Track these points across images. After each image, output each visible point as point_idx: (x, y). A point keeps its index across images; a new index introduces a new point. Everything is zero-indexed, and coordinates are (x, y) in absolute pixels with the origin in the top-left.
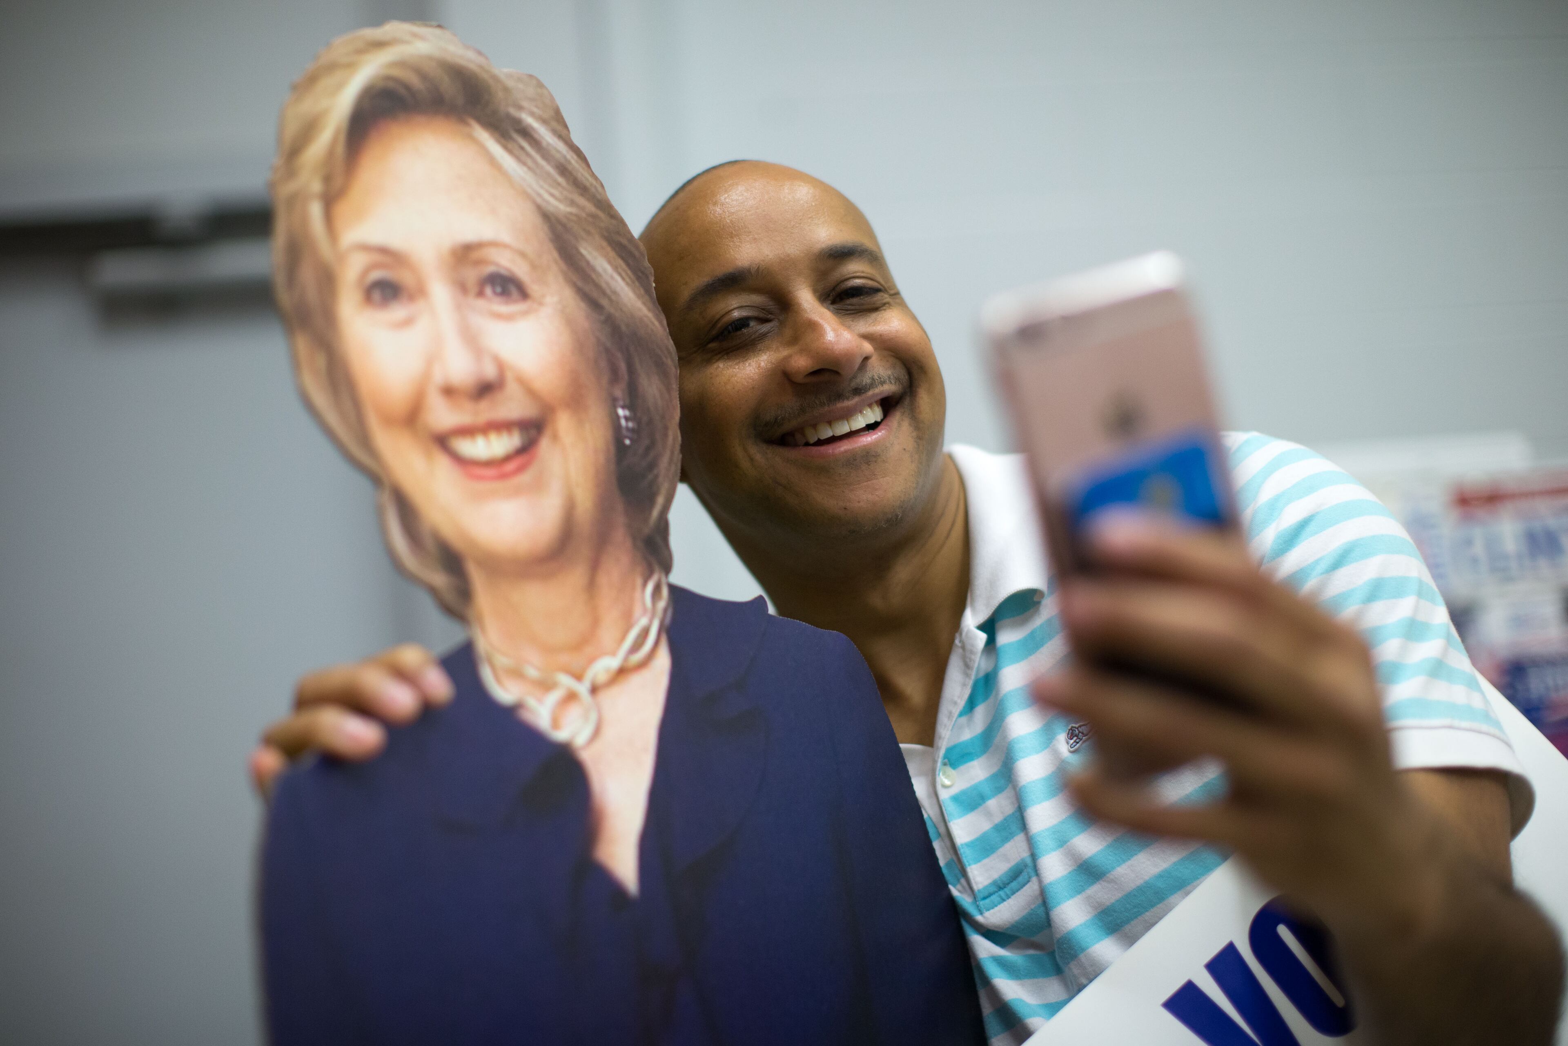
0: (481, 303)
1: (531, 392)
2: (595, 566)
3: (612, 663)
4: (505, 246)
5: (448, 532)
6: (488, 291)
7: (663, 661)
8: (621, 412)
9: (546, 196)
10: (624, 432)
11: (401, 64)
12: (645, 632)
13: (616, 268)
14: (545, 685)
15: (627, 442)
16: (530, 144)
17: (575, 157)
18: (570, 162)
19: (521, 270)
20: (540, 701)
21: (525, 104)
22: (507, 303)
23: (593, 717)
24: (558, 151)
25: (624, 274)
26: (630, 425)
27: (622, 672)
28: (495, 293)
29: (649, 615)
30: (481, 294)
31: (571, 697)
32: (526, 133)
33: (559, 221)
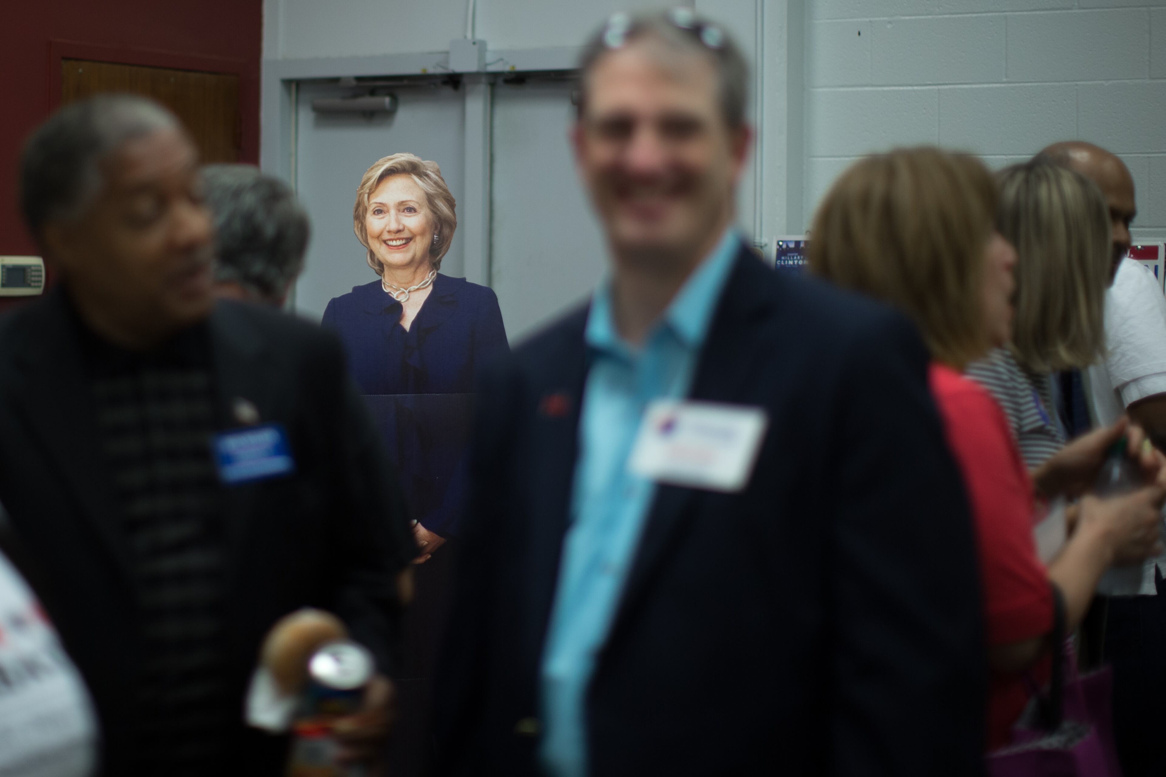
0: (403, 214)
1: (411, 231)
2: (417, 268)
3: (416, 287)
4: (413, 201)
5: (381, 259)
6: (406, 211)
7: (431, 288)
8: (435, 236)
9: (428, 189)
10: (435, 240)
11: (396, 163)
12: (427, 282)
13: (444, 205)
14: (397, 290)
15: (435, 243)
16: (427, 178)
17: (440, 180)
18: (438, 181)
19: (416, 206)
20: (395, 293)
21: (429, 169)
22: (409, 213)
23: (408, 297)
24: (435, 179)
25: (446, 206)
26: (437, 239)
27: (418, 289)
28: (407, 211)
29: (429, 279)
30: (404, 211)
31: (403, 292)
32: (427, 175)
33: (430, 195)
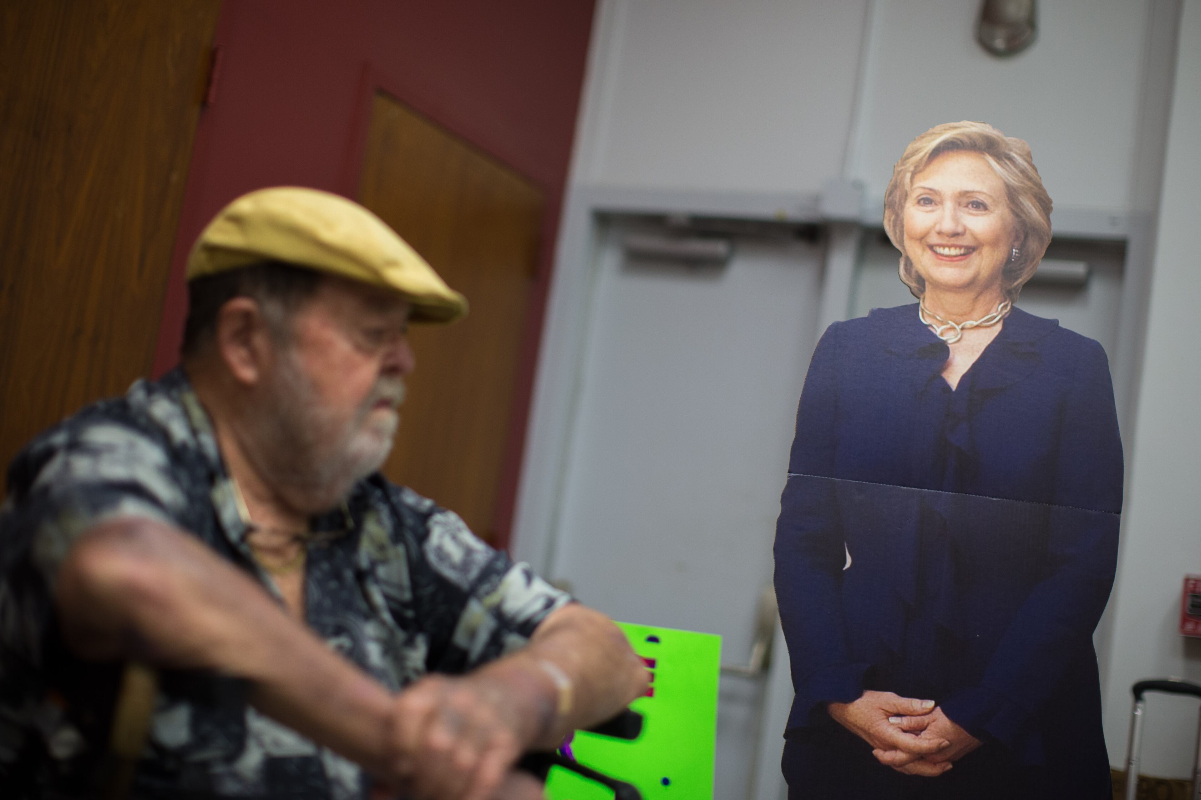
0: (966, 209)
1: (975, 238)
2: (980, 294)
3: (975, 323)
4: (984, 193)
5: (922, 272)
6: (970, 206)
7: (999, 328)
8: (1014, 250)
9: (1010, 179)
10: (1013, 257)
11: (963, 134)
12: (994, 318)
13: (1034, 206)
14: (942, 323)
15: (1013, 260)
16: (1011, 163)
17: (1031, 168)
18: (1027, 170)
19: (988, 201)
20: (938, 327)
21: (1014, 149)
22: (976, 211)
23: (959, 336)
24: (1023, 165)
25: (1037, 208)
26: (1017, 255)
27: (977, 327)
28: (972, 206)
29: (998, 313)
30: (967, 206)
31: (953, 328)
32: (1010, 159)
33: (1013, 188)
